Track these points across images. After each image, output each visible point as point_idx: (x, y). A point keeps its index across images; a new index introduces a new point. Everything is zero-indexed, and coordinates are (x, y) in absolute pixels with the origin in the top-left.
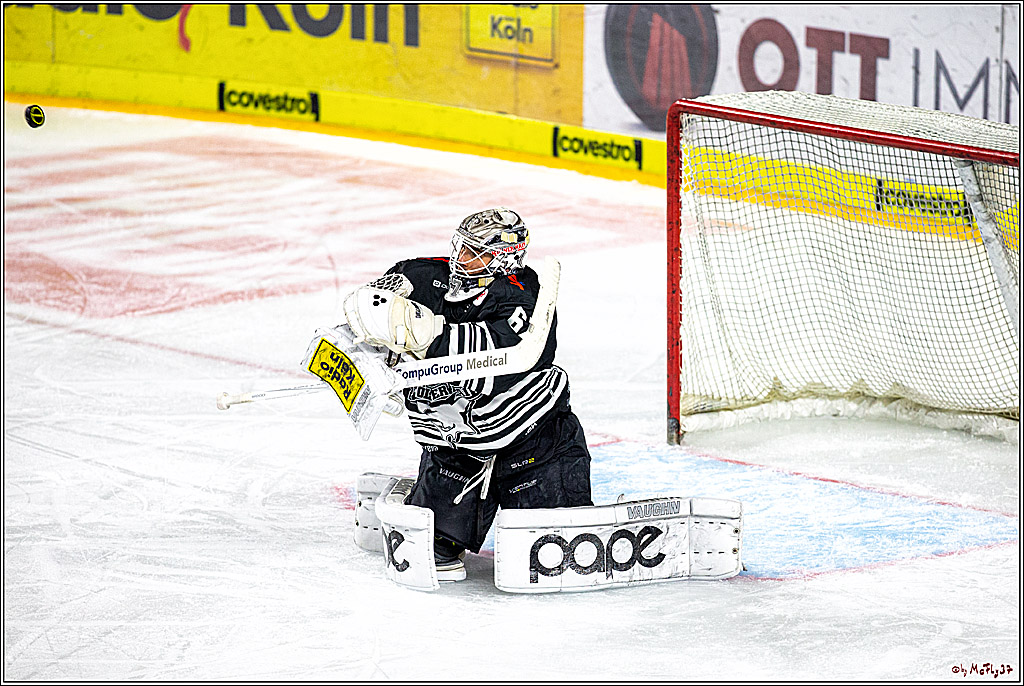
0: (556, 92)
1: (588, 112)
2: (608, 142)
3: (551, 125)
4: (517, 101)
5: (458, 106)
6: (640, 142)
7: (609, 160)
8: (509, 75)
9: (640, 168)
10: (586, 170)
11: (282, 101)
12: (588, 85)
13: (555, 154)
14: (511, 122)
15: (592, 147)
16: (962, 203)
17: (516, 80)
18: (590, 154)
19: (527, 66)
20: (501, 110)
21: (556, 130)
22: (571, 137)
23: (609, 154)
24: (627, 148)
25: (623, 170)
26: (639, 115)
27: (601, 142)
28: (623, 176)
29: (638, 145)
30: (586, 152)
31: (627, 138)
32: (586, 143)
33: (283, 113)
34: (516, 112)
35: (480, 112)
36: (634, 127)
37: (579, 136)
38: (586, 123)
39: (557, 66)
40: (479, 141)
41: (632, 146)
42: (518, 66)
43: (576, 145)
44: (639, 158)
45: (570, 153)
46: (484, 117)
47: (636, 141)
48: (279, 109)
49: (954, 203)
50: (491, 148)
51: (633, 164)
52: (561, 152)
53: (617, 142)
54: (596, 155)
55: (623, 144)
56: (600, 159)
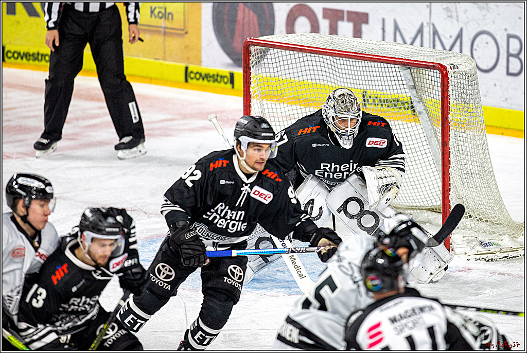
0: (186, 47)
1: (204, 58)
2: (216, 73)
3: (183, 65)
4: (165, 53)
5: (132, 56)
6: (233, 74)
7: (216, 83)
8: (160, 39)
9: (233, 87)
10: (203, 89)
11: (36, 56)
12: (204, 43)
13: (186, 81)
14: (162, 64)
15: (206, 77)
16: (409, 102)
17: (164, 41)
18: (205, 79)
19: (171, 33)
20: (156, 58)
21: (187, 68)
22: (195, 71)
23: (216, 80)
24: (226, 77)
25: (223, 89)
26: (232, 59)
27: (211, 74)
28: (223, 92)
29: (232, 75)
30: (203, 79)
31: (225, 71)
32: (203, 75)
33: (37, 62)
34: (164, 59)
35: (145, 59)
36: (229, 65)
37: (200, 71)
38: (203, 64)
39: (186, 33)
40: (144, 75)
41: (228, 76)
42: (165, 33)
43: (198, 76)
44: (232, 82)
45: (195, 81)
46: (147, 62)
47: (230, 73)
48: (35, 60)
49: (406, 102)
50: (151, 79)
51: (229, 85)
52: (189, 80)
53: (220, 74)
54: (209, 81)
55: (223, 74)
56: (211, 83)
